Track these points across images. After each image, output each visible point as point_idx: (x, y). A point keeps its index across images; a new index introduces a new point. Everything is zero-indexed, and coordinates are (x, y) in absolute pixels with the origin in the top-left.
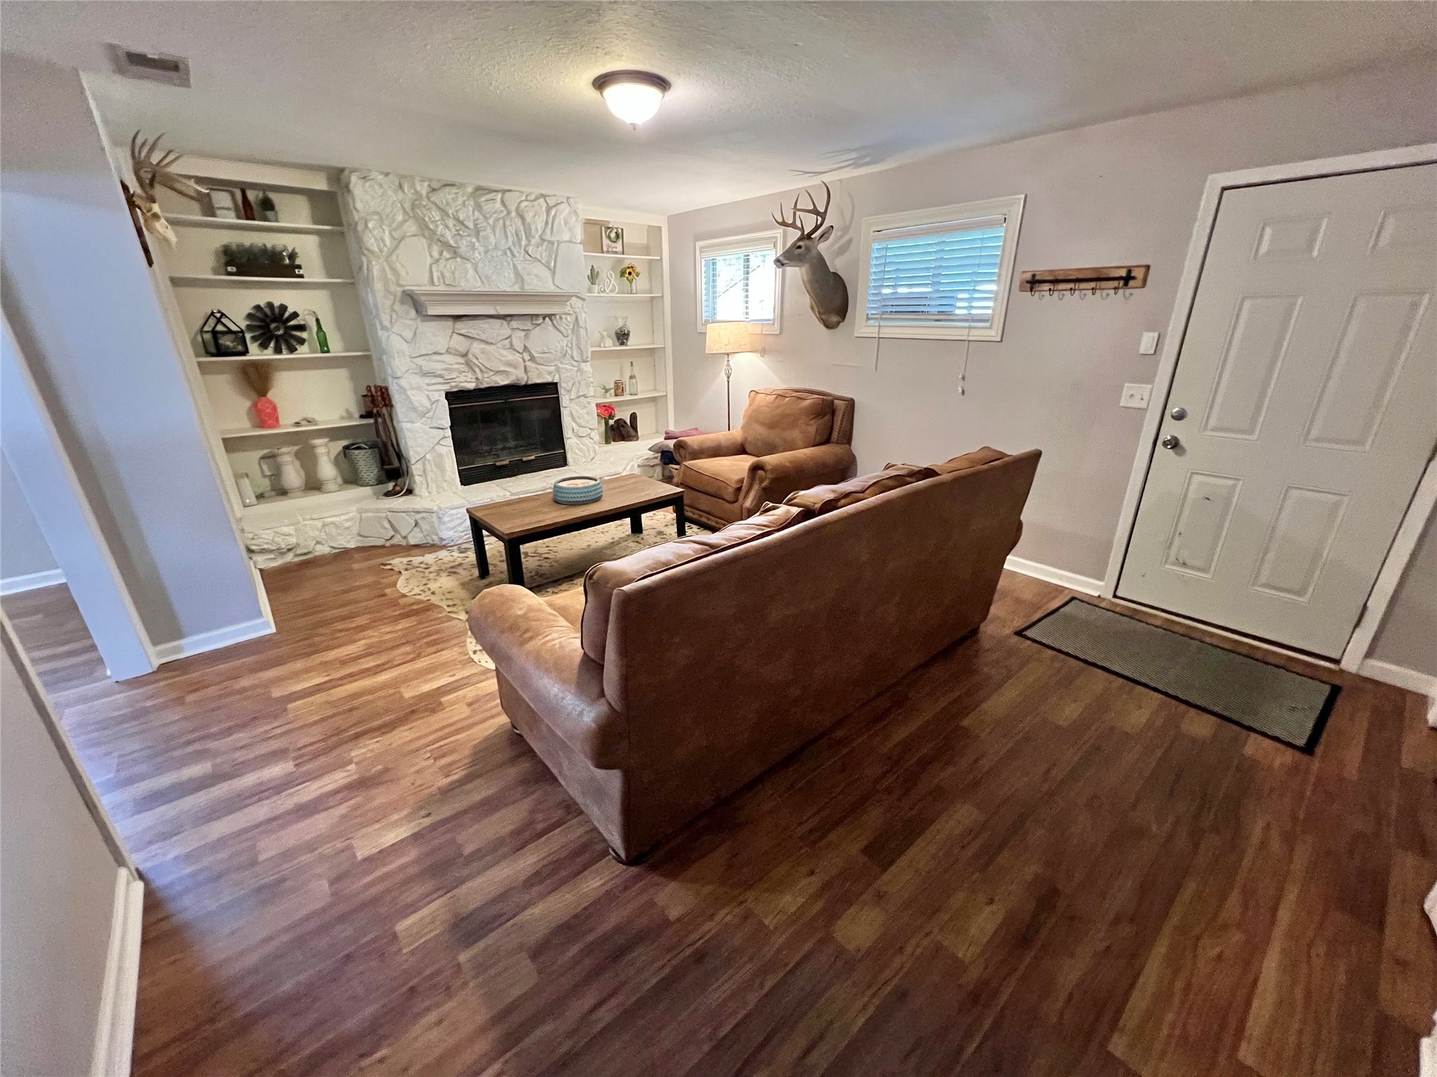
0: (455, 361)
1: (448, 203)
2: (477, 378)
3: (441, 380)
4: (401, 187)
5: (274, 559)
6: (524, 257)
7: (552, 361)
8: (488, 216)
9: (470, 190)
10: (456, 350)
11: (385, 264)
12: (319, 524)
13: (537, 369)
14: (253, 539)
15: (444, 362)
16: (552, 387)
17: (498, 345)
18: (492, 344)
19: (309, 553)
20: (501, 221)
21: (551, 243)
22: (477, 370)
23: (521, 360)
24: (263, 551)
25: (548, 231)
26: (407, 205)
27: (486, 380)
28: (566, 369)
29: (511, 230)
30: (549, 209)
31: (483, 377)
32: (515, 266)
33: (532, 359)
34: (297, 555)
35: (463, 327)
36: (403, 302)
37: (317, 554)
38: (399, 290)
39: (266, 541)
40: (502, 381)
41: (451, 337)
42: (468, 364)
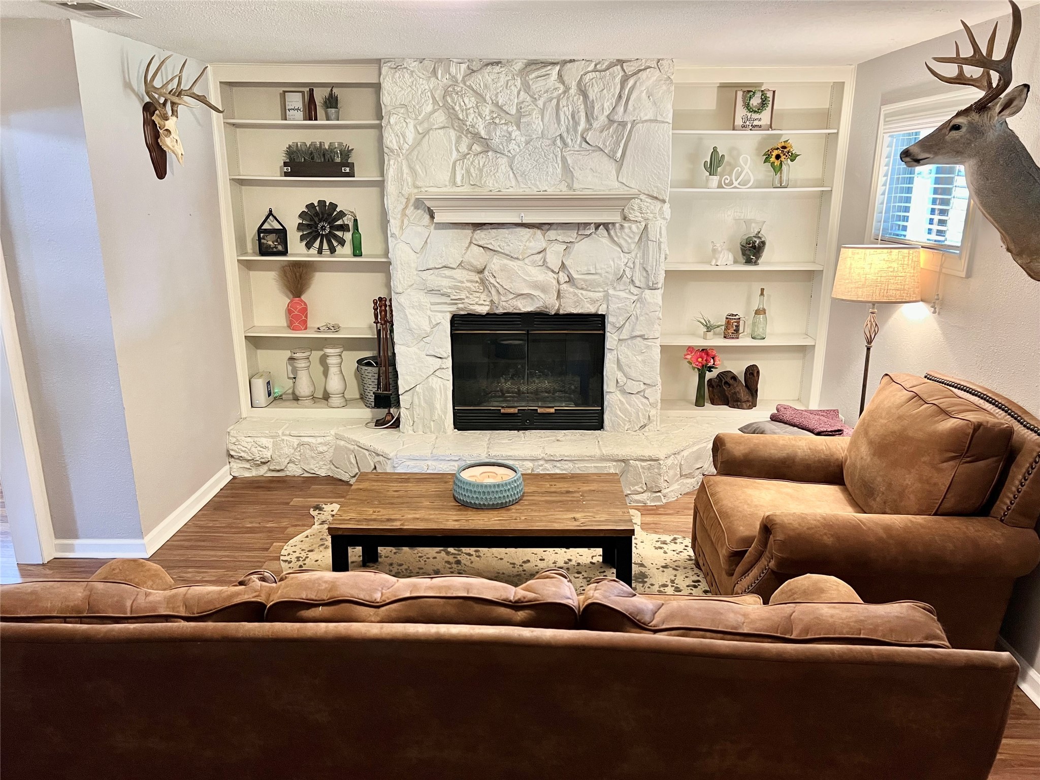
0: (468, 277)
1: (486, 86)
2: (492, 300)
3: (448, 300)
4: (434, 72)
5: (249, 469)
6: (580, 146)
7: (599, 285)
8: (536, 96)
9: (519, 66)
10: (471, 265)
11: (404, 162)
12: (295, 441)
13: (575, 294)
14: (234, 444)
15: (454, 279)
16: (597, 322)
17: (527, 261)
18: (517, 259)
19: (282, 470)
20: (555, 101)
21: (623, 124)
22: (493, 291)
23: (555, 282)
24: (240, 458)
25: (621, 109)
26: (438, 94)
27: (504, 303)
28: (618, 298)
29: (565, 111)
30: (623, 82)
32: (564, 159)
33: (571, 280)
34: (270, 470)
35: (482, 236)
36: (415, 208)
37: (288, 473)
38: (414, 195)
39: (244, 449)
40: (526, 307)
41: (468, 248)
42: (483, 282)
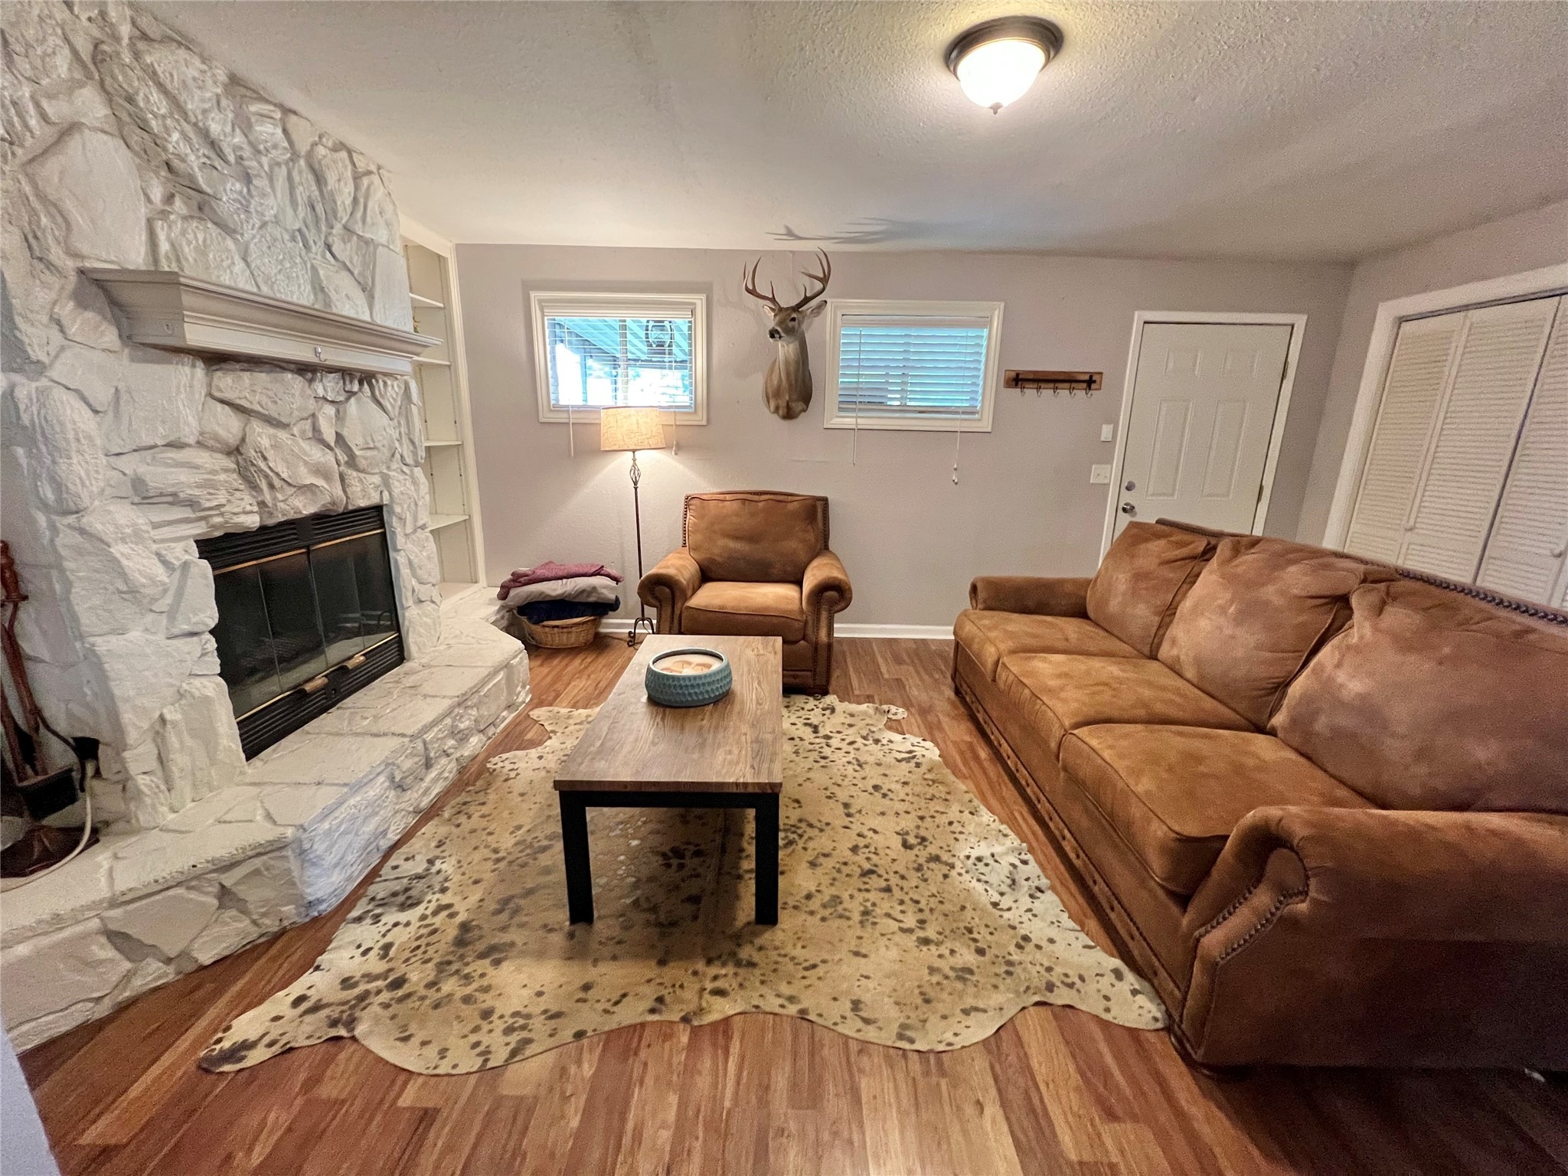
0: (218, 465)
1: (181, 85)
2: (263, 504)
3: (187, 513)
6: (324, 254)
7: (378, 465)
9: (220, 74)
10: (216, 438)
11: (24, 181)
13: (359, 480)
16: (378, 515)
17: (297, 430)
18: (286, 427)
20: (284, 169)
21: (368, 242)
22: (264, 485)
23: (334, 463)
25: (358, 217)
27: (281, 505)
28: (395, 479)
30: (357, 178)
31: (275, 499)
33: (352, 462)
35: (228, 382)
36: (81, 301)
38: (70, 264)
40: (307, 508)
41: (204, 406)
42: (244, 471)
